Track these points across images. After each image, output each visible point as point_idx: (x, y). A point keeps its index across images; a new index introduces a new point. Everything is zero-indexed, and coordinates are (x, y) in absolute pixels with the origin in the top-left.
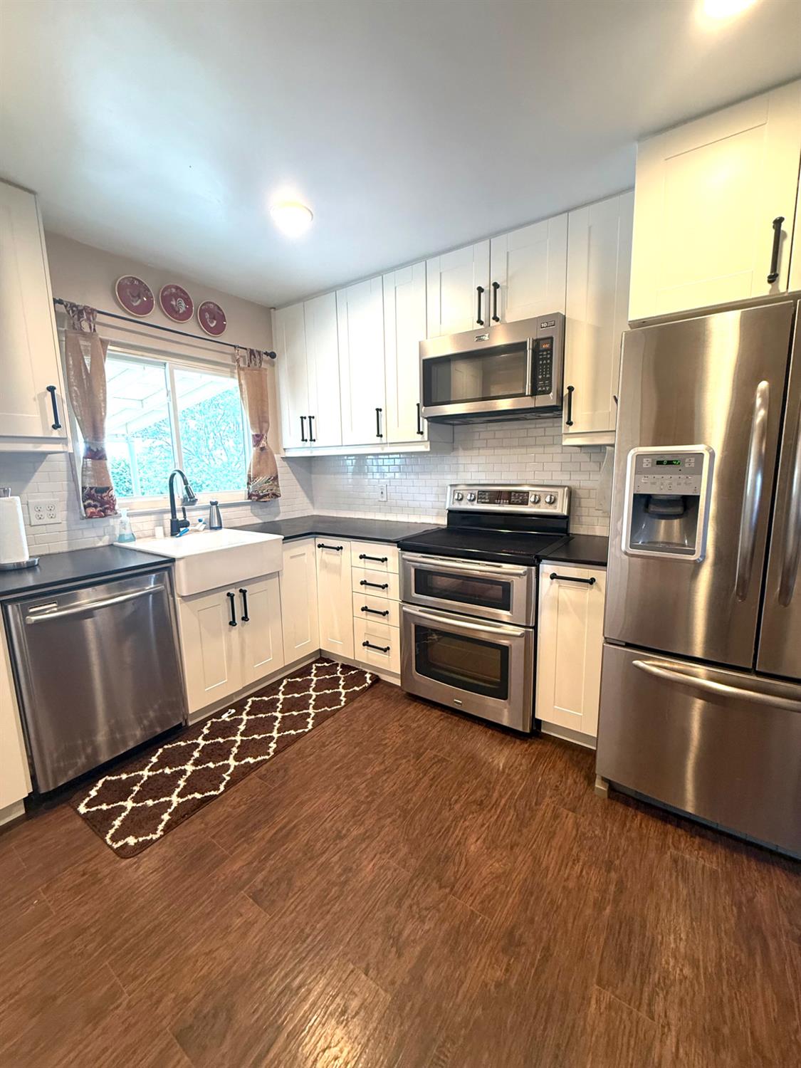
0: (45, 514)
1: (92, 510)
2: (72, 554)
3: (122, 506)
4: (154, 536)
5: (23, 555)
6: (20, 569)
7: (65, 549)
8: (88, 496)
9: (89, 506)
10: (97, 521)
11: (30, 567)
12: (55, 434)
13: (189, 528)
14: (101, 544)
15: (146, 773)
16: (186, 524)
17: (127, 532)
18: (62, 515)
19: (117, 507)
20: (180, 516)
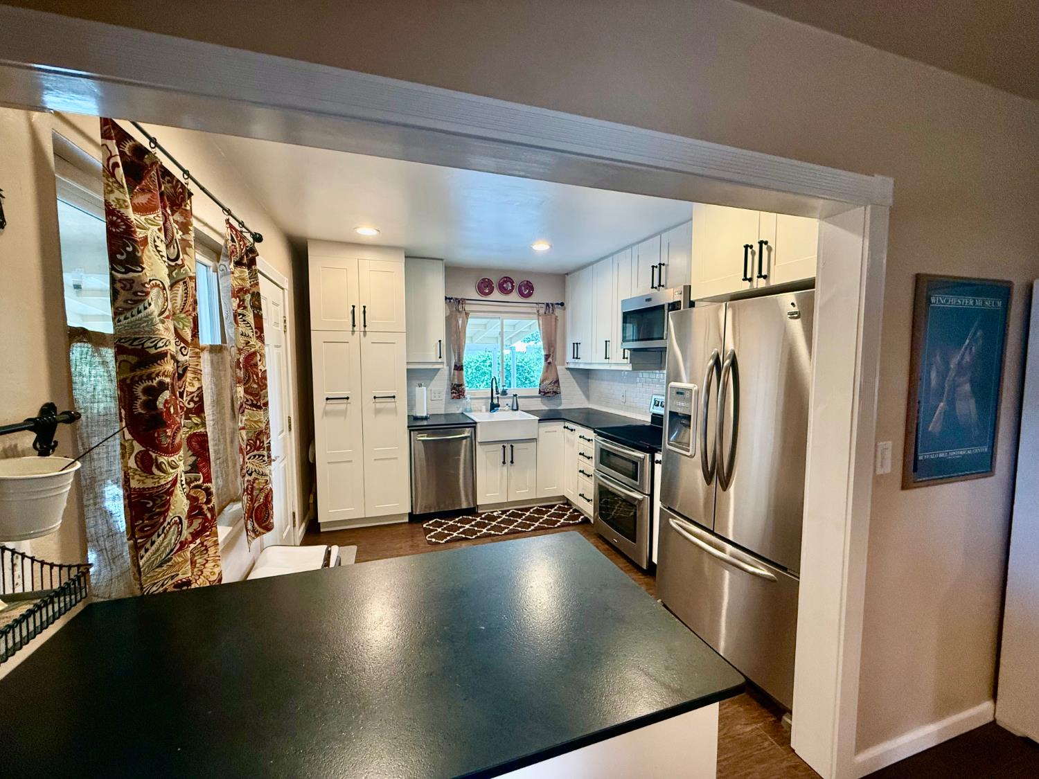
0: (437, 395)
1: (454, 395)
2: (446, 415)
3: (468, 393)
4: (481, 411)
5: (423, 413)
6: (422, 419)
7: (443, 413)
8: (453, 388)
9: (454, 393)
10: (455, 400)
11: (426, 418)
12: (440, 360)
13: (500, 408)
14: (458, 412)
15: (451, 523)
16: (498, 406)
17: (468, 407)
18: (444, 396)
19: (465, 394)
20: (495, 401)
